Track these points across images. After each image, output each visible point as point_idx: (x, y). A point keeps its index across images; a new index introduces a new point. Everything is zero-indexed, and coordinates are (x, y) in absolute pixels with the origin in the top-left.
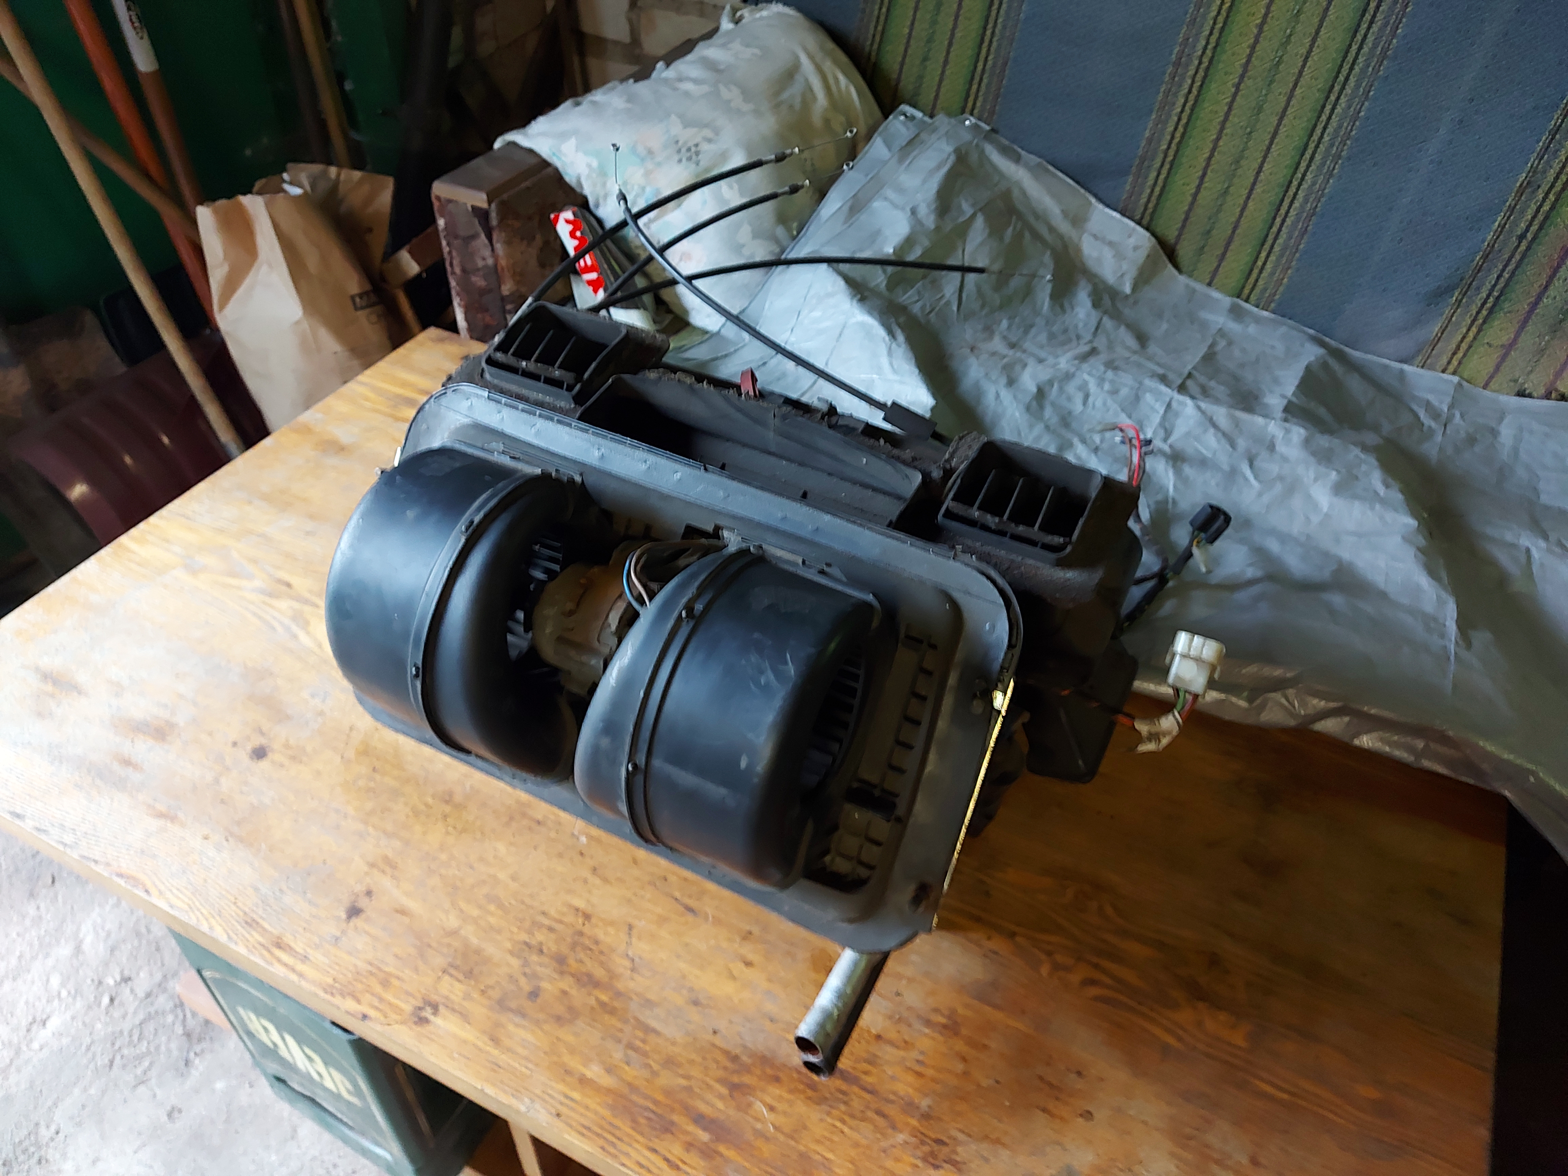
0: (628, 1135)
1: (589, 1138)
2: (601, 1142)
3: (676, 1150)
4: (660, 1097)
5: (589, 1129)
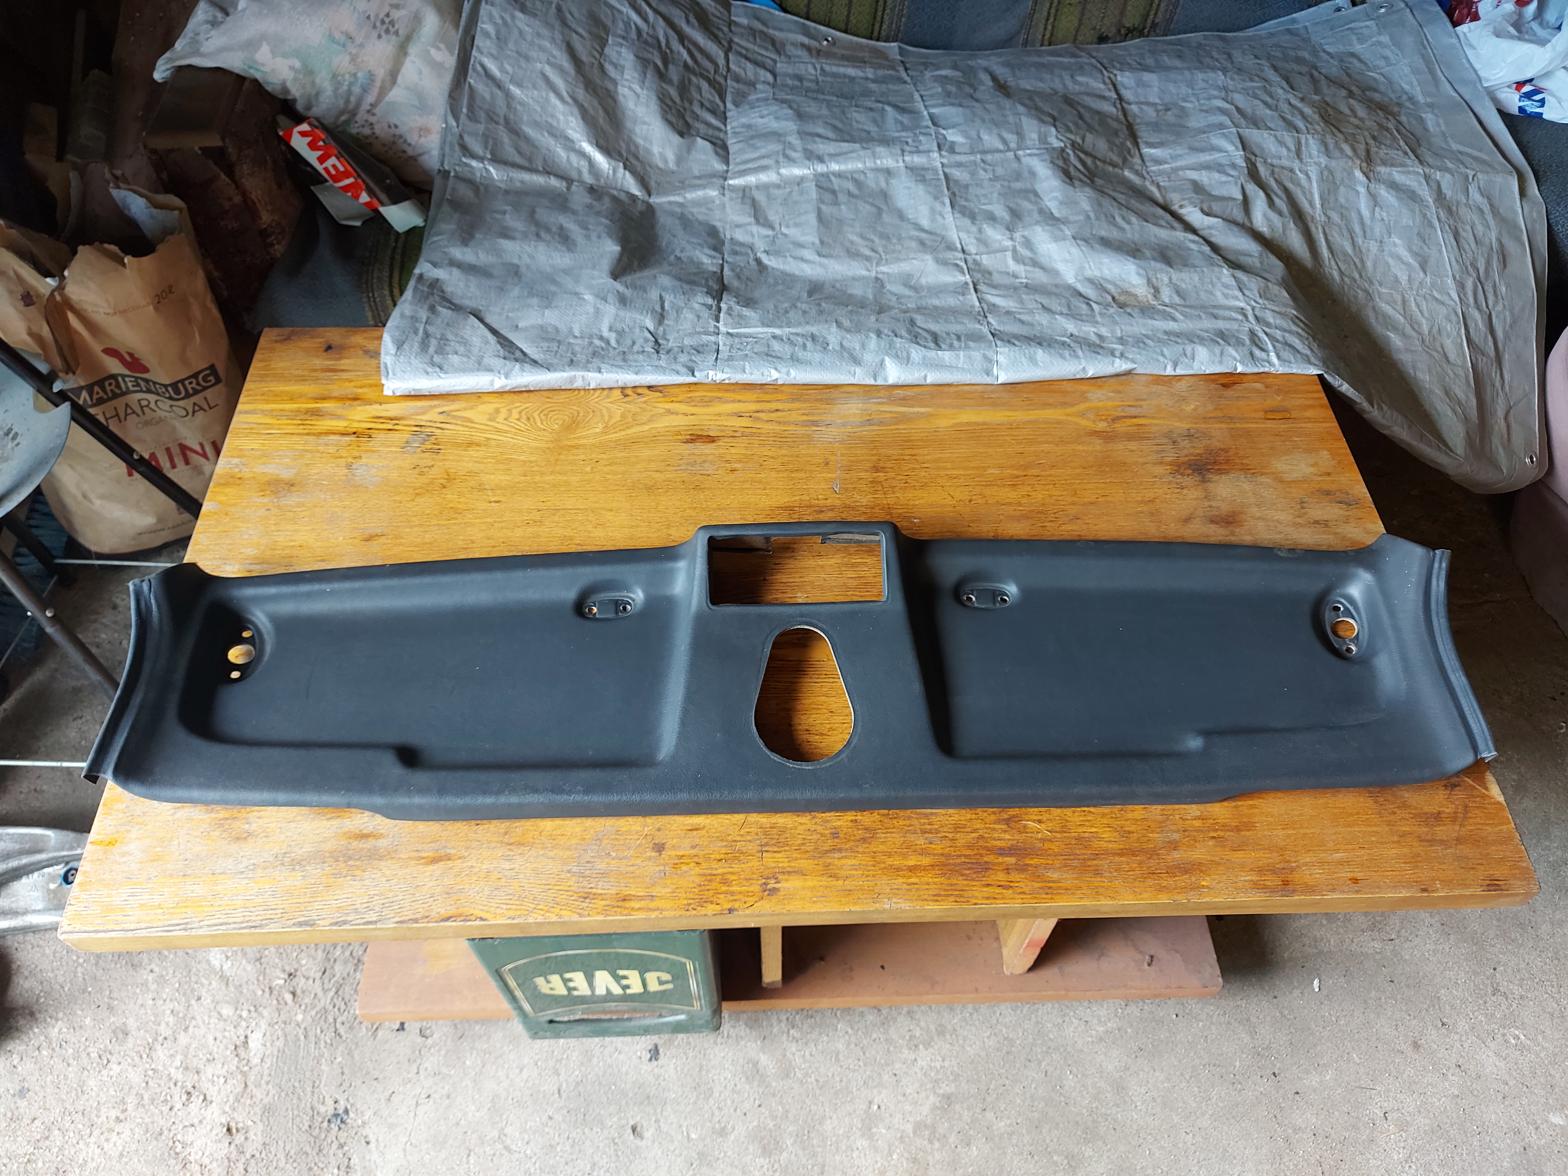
0: (967, 885)
1: (943, 900)
2: (952, 899)
3: (1001, 877)
4: (968, 852)
5: (939, 895)
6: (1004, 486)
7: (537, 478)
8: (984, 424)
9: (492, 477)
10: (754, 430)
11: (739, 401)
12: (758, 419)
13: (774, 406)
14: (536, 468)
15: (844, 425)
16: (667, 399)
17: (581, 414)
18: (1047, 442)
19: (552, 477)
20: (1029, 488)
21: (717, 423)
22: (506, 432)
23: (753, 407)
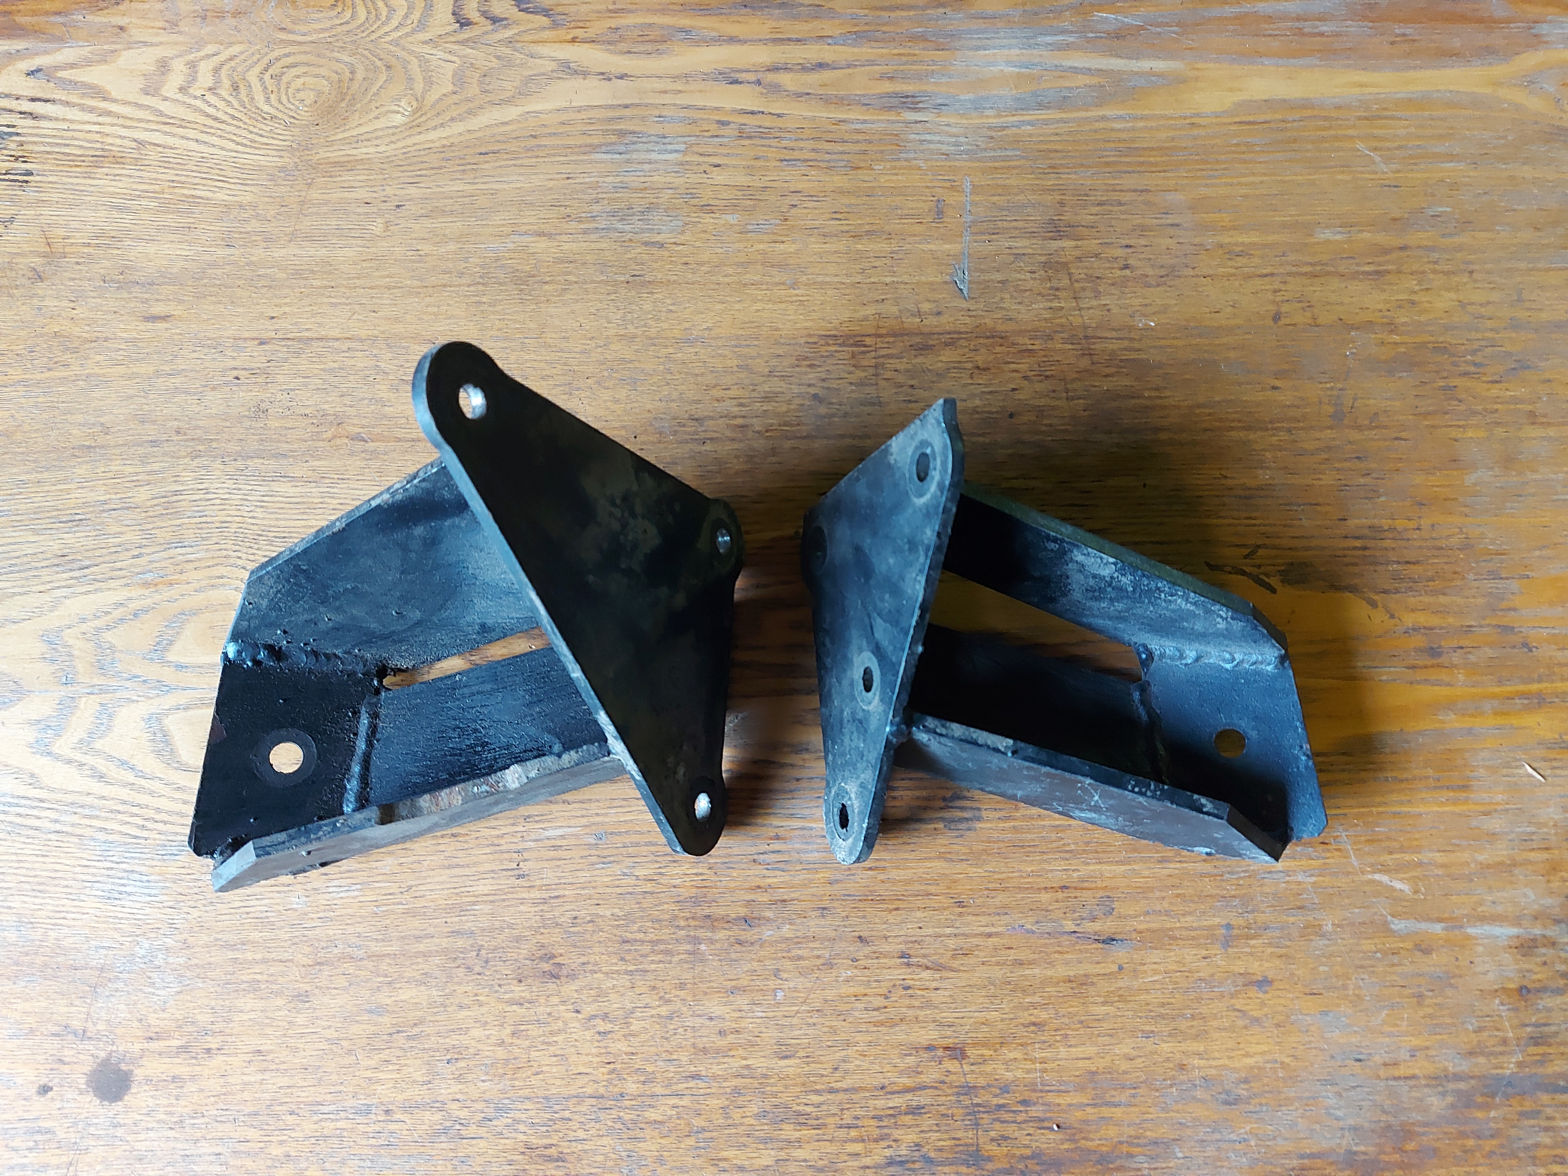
6: (1355, 276)
7: (258, 253)
8: (1305, 104)
9: (152, 249)
10: (767, 122)
11: (732, 40)
12: (775, 89)
13: (812, 53)
14: (254, 225)
15: (978, 107)
16: (561, 33)
17: (360, 75)
18: (1451, 157)
19: (293, 249)
20: (1413, 284)
21: (681, 100)
22: (183, 123)
23: (763, 55)
